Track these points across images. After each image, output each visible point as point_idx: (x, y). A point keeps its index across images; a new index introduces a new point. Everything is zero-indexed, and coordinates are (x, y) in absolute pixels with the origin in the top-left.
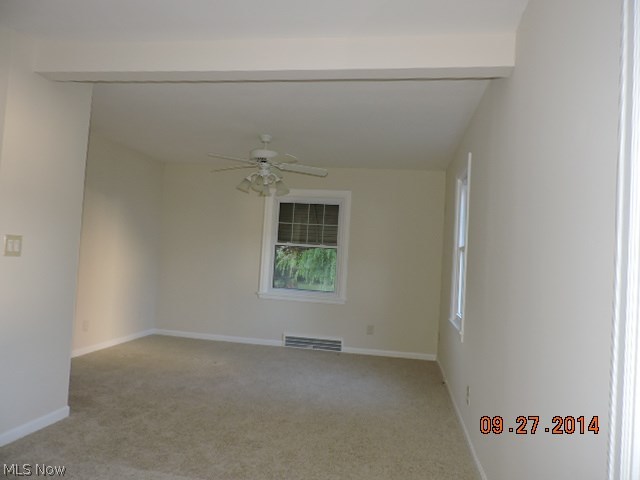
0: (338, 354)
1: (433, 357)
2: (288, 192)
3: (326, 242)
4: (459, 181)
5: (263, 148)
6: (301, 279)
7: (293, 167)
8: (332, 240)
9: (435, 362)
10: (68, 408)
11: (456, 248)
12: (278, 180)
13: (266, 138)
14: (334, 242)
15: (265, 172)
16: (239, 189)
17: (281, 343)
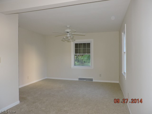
0: (92, 82)
1: (118, 82)
2: (75, 40)
3: (87, 53)
4: (123, 33)
5: (67, 29)
6: (84, 62)
7: (75, 33)
8: (89, 52)
9: (119, 83)
10: (19, 101)
11: (123, 53)
12: (72, 37)
13: (68, 26)
14: (90, 53)
15: (68, 35)
16: (62, 41)
17: (78, 80)
